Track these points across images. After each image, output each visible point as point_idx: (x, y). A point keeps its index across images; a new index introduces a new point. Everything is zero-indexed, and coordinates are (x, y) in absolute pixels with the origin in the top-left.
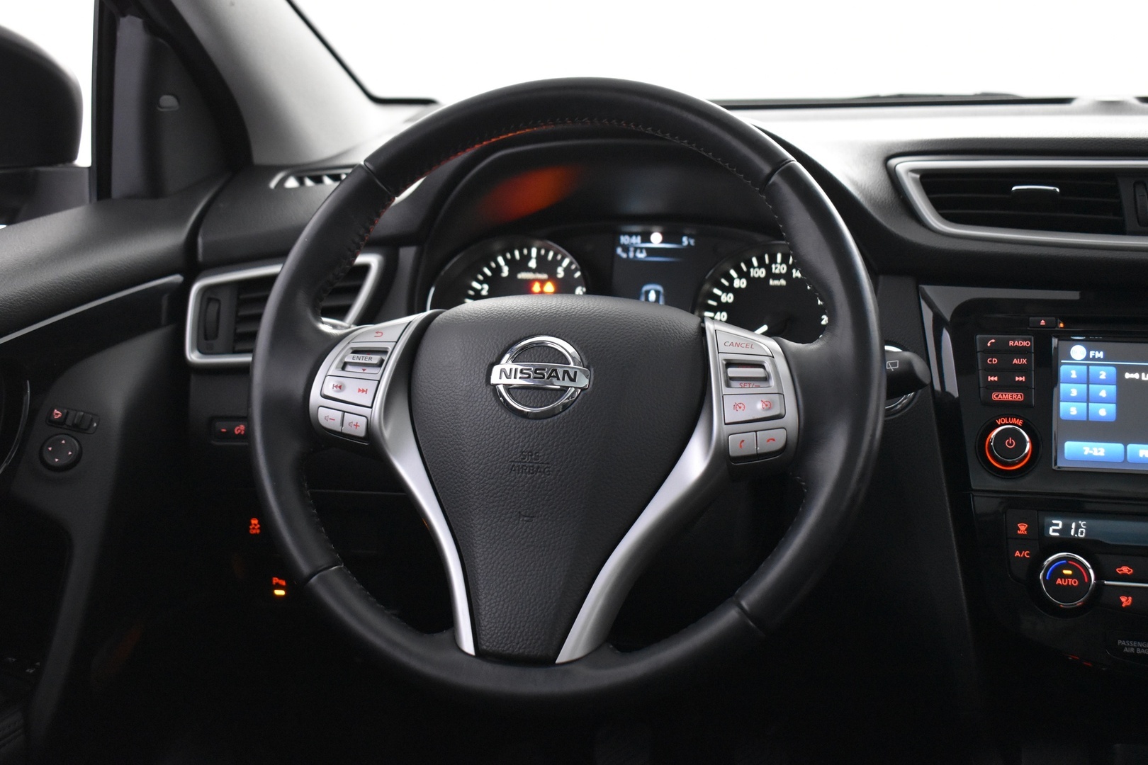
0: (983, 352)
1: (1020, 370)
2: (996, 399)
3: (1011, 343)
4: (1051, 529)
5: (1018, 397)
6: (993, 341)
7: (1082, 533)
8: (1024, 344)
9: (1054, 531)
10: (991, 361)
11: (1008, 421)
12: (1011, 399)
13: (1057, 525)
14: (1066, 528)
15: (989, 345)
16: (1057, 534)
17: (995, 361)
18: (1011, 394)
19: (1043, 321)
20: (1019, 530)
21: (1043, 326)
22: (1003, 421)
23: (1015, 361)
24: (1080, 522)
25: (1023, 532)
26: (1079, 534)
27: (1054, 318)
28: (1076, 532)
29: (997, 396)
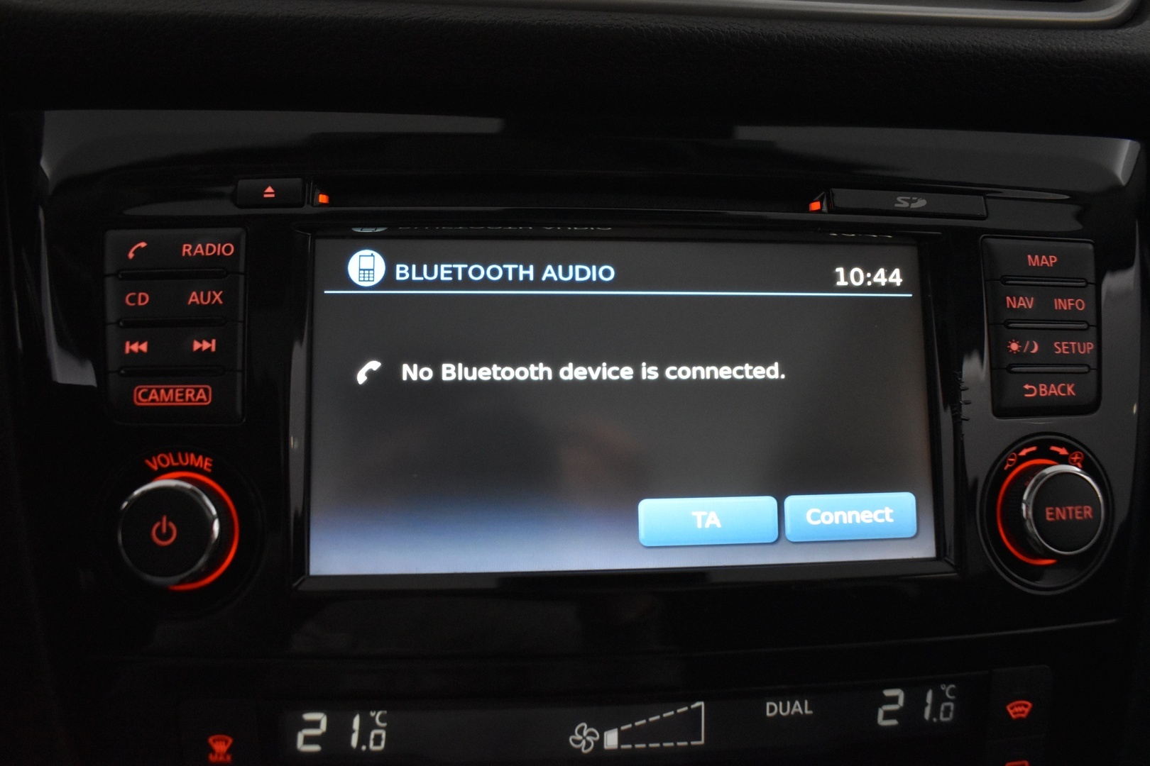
0: (115, 275)
1: (204, 321)
2: (145, 403)
3: (186, 249)
4: (300, 737)
5: (197, 395)
6: (143, 245)
7: (378, 740)
8: (219, 249)
9: (308, 740)
10: (134, 299)
11: (176, 460)
12: (179, 402)
13: (316, 724)
14: (339, 730)
15: (131, 255)
16: (315, 748)
17: (143, 299)
18: (179, 388)
19: (270, 189)
20: (213, 752)
21: (270, 203)
22: (164, 461)
23: (194, 298)
24: (372, 714)
25: (221, 758)
26: (371, 743)
27: (299, 180)
28: (363, 739)
29: (145, 395)
